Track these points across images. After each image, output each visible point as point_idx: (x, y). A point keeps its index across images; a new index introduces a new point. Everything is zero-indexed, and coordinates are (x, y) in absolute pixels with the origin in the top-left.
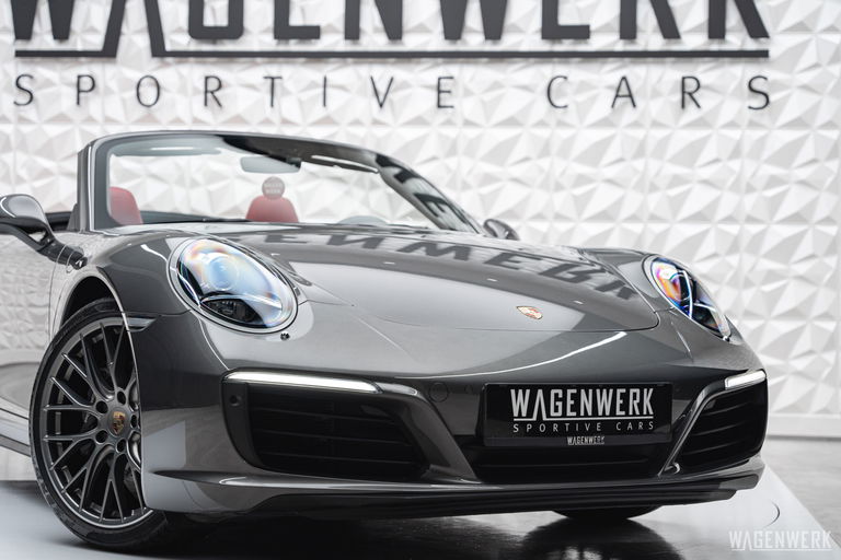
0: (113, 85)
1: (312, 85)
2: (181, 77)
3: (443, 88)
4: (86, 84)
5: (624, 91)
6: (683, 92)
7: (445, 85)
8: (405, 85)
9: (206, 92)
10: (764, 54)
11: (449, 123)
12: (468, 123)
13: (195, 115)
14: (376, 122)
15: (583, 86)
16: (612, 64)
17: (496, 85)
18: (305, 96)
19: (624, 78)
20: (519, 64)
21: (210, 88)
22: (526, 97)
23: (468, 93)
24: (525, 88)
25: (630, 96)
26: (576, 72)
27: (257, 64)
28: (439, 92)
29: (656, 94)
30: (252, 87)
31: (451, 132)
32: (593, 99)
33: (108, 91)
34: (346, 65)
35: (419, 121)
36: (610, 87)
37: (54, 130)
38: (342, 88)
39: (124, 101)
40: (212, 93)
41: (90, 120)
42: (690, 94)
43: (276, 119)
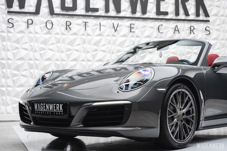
0: (37, 23)
1: (96, 25)
2: (58, 21)
3: (132, 27)
4: (30, 22)
5: (177, 29)
6: (191, 30)
7: (132, 26)
8: (121, 26)
9: (67, 25)
10: (209, 21)
11: (132, 36)
12: (137, 36)
13: (63, 32)
14: (113, 36)
15: (166, 28)
16: (172, 22)
17: (144, 27)
18: (94, 28)
19: (177, 26)
20: (150, 21)
21: (68, 24)
22: (152, 30)
23: (137, 28)
24: (152, 28)
25: (178, 30)
26: (165, 24)
27: (80, 18)
28: (131, 28)
29: (183, 30)
30: (79, 25)
31: (133, 39)
32: (168, 31)
33: (36, 24)
34: (105, 19)
35: (125, 36)
36: (172, 28)
37: (19, 35)
38: (104, 26)
39: (41, 27)
40: (68, 26)
41: (31, 33)
42: (192, 31)
43: (86, 34)
